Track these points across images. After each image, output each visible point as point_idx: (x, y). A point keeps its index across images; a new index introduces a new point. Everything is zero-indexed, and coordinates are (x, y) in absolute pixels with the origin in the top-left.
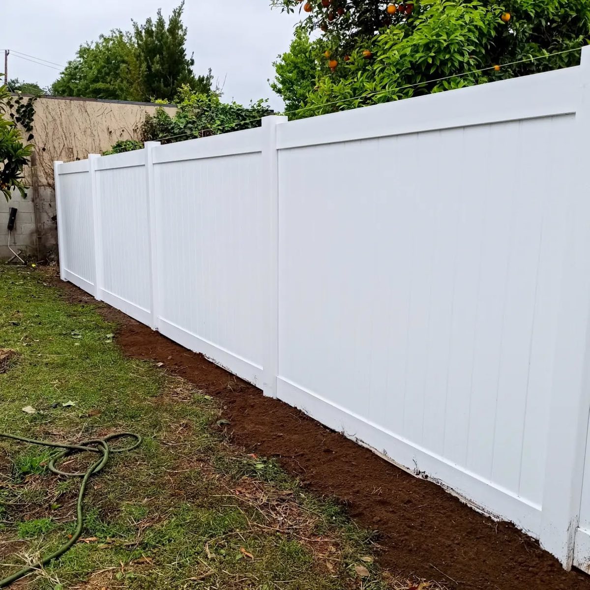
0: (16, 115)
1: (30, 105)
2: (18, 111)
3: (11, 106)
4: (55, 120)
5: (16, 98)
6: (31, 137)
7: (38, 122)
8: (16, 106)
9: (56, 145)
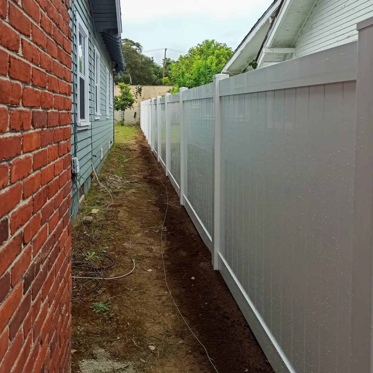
0: (138, 91)
1: (141, 88)
2: (138, 90)
3: (137, 89)
4: (146, 91)
5: (138, 87)
6: (141, 95)
7: (142, 92)
8: (138, 89)
9: (146, 97)
